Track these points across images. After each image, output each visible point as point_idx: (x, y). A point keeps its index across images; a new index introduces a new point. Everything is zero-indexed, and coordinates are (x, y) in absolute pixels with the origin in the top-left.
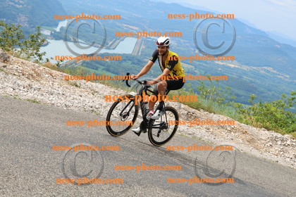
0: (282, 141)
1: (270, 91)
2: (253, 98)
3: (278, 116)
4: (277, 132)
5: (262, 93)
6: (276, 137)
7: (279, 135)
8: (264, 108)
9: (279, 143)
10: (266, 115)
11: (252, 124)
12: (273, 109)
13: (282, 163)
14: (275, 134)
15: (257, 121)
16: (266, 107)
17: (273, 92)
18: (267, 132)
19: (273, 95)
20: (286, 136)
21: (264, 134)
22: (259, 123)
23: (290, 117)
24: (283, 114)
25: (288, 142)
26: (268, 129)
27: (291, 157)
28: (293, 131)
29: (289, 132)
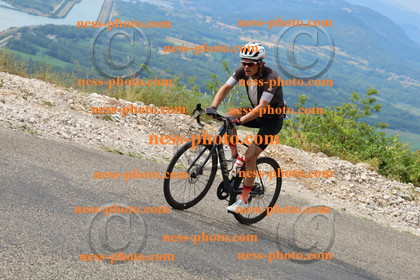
0: (353, 173)
1: (335, 87)
2: (303, 101)
3: (347, 131)
4: (344, 159)
5: (322, 90)
6: (342, 168)
7: (348, 164)
8: (322, 118)
9: (348, 177)
10: (324, 130)
11: (301, 146)
12: (337, 119)
13: (353, 213)
14: (341, 163)
15: (311, 139)
16: (325, 116)
17: (340, 90)
18: (326, 159)
19: (340, 94)
20: (360, 165)
21: (323, 163)
22: (313, 144)
23: (367, 133)
24: (354, 127)
25: (363, 176)
26: (328, 154)
27: (368, 200)
28: (372, 157)
29: (364, 159)
